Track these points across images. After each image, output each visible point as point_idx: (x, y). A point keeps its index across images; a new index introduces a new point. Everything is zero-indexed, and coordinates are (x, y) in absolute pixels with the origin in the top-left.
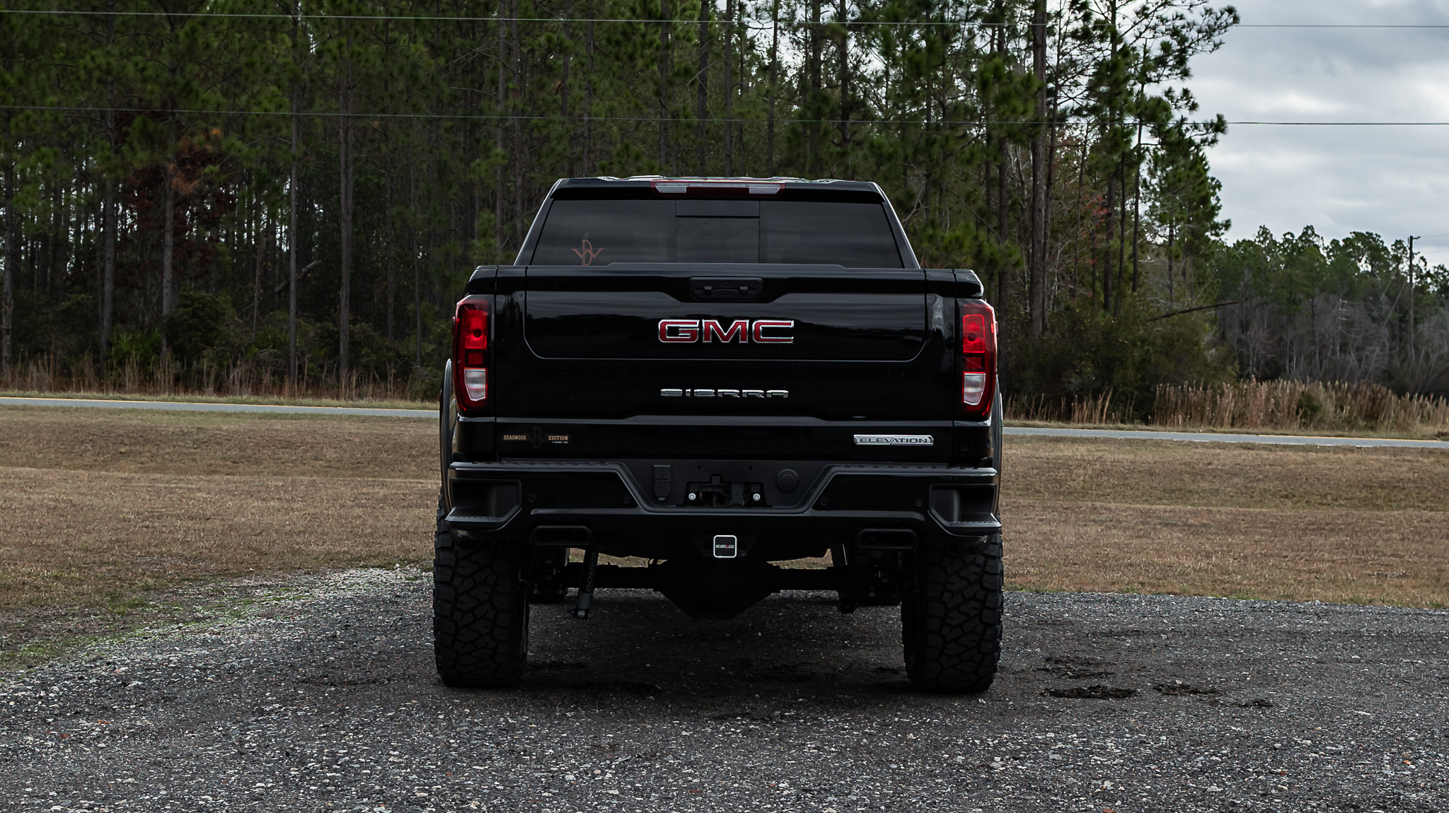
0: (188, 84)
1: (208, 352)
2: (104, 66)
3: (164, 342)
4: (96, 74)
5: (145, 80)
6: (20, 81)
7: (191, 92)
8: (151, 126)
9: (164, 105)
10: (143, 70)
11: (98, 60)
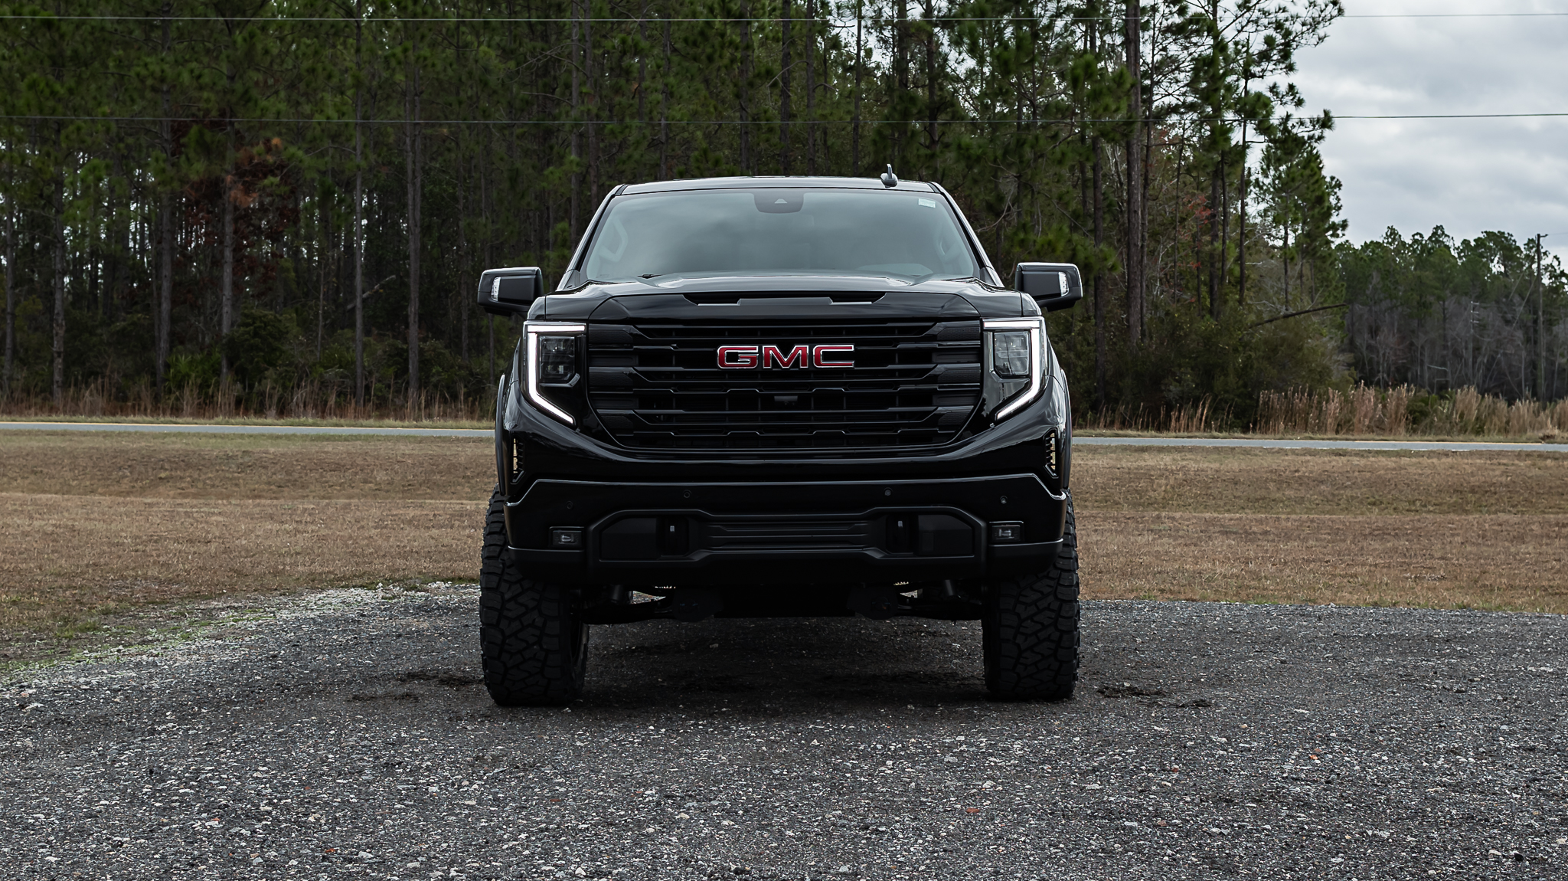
0: (246, 92)
1: (270, 372)
2: (158, 73)
3: (224, 363)
4: (150, 82)
5: (201, 88)
6: (71, 91)
7: (249, 100)
8: (208, 136)
9: (223, 114)
10: (199, 77)
11: (151, 67)
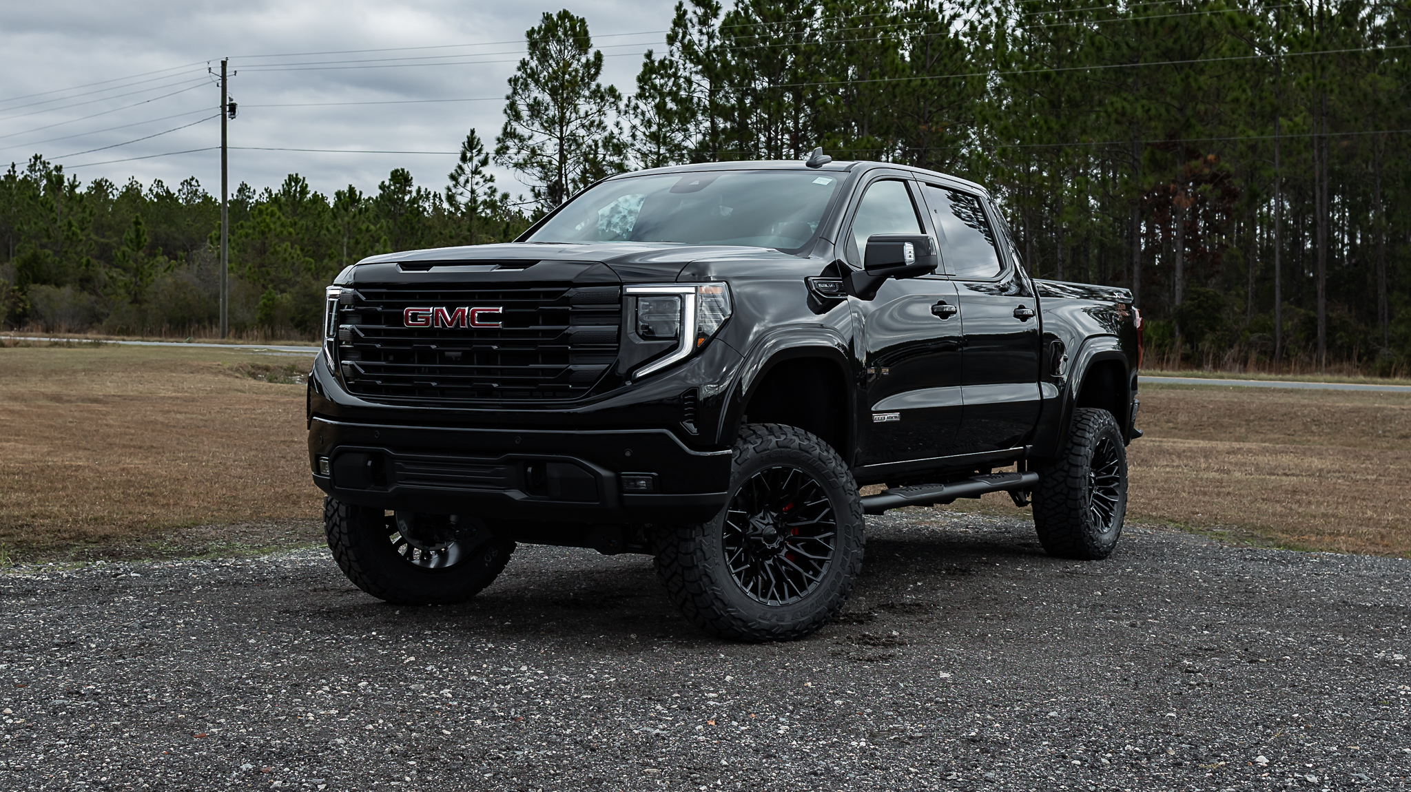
1: (1209, 336)
2: (1120, 110)
3: (1177, 328)
5: (1150, 119)
8: (1158, 155)
9: (1171, 136)
10: (1149, 110)
